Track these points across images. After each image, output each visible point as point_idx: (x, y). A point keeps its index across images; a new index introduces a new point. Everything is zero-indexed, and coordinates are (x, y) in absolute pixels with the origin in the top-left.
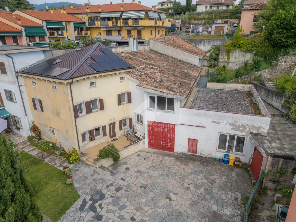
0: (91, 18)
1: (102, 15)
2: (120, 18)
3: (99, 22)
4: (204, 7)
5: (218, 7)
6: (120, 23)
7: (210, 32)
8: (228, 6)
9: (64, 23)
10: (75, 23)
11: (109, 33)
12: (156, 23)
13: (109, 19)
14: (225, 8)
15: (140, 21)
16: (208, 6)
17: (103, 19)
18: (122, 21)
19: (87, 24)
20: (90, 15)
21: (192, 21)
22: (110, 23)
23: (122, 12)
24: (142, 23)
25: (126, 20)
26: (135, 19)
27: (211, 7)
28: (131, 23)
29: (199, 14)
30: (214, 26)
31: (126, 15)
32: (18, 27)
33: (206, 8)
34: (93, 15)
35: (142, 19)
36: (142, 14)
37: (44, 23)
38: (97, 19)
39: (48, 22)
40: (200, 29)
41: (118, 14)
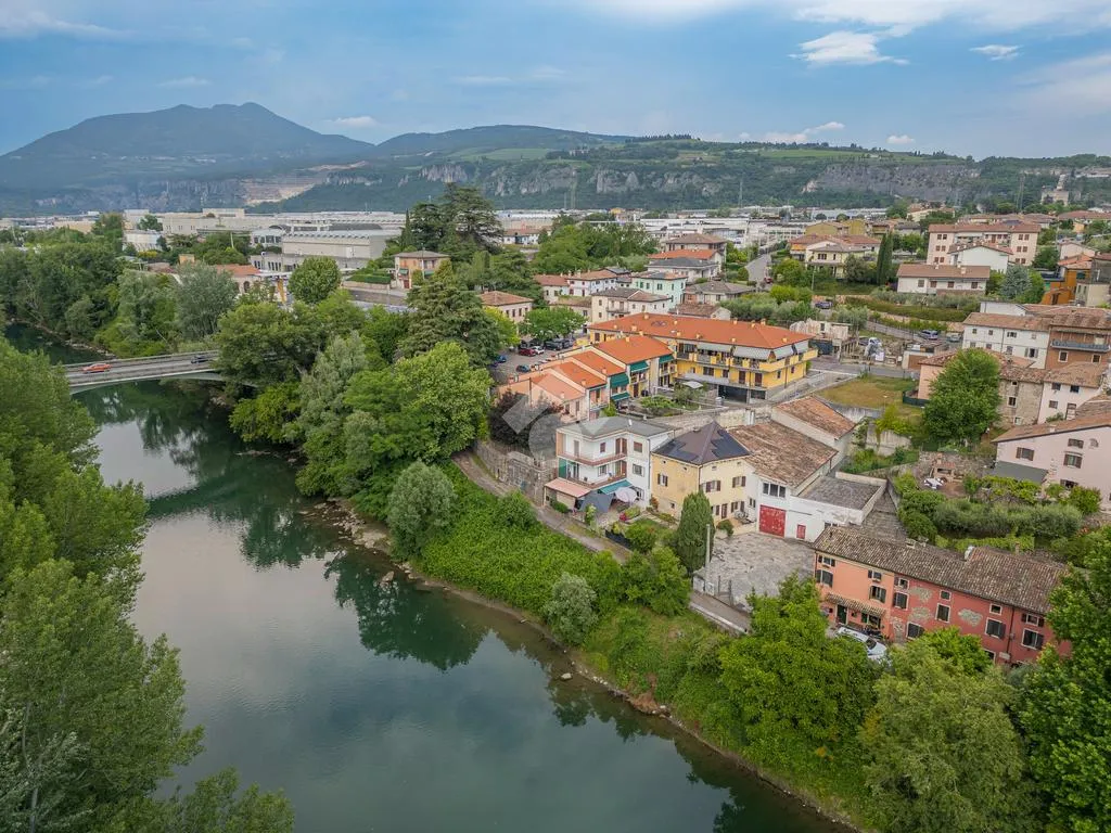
0: (681, 345)
1: (701, 346)
2: (730, 354)
3: (695, 355)
4: (916, 281)
5: (951, 284)
6: (729, 362)
7: (900, 363)
8: (974, 285)
9: (647, 362)
10: (661, 358)
11: (709, 371)
12: (787, 362)
13: (710, 353)
14: (967, 287)
15: (761, 364)
16: (926, 281)
17: (702, 352)
18: (732, 360)
19: (675, 356)
20: (679, 341)
21: (883, 315)
22: (713, 360)
23: (734, 346)
24: (762, 367)
25: (739, 360)
26: (754, 361)
27: (933, 283)
28: (746, 364)
29: (903, 298)
30: (907, 354)
31: (739, 352)
32: (603, 377)
33: (921, 284)
34: (685, 342)
35: (765, 361)
36: (764, 354)
37: (628, 367)
38: (692, 349)
39: (633, 365)
40: (879, 357)
41: (727, 349)
